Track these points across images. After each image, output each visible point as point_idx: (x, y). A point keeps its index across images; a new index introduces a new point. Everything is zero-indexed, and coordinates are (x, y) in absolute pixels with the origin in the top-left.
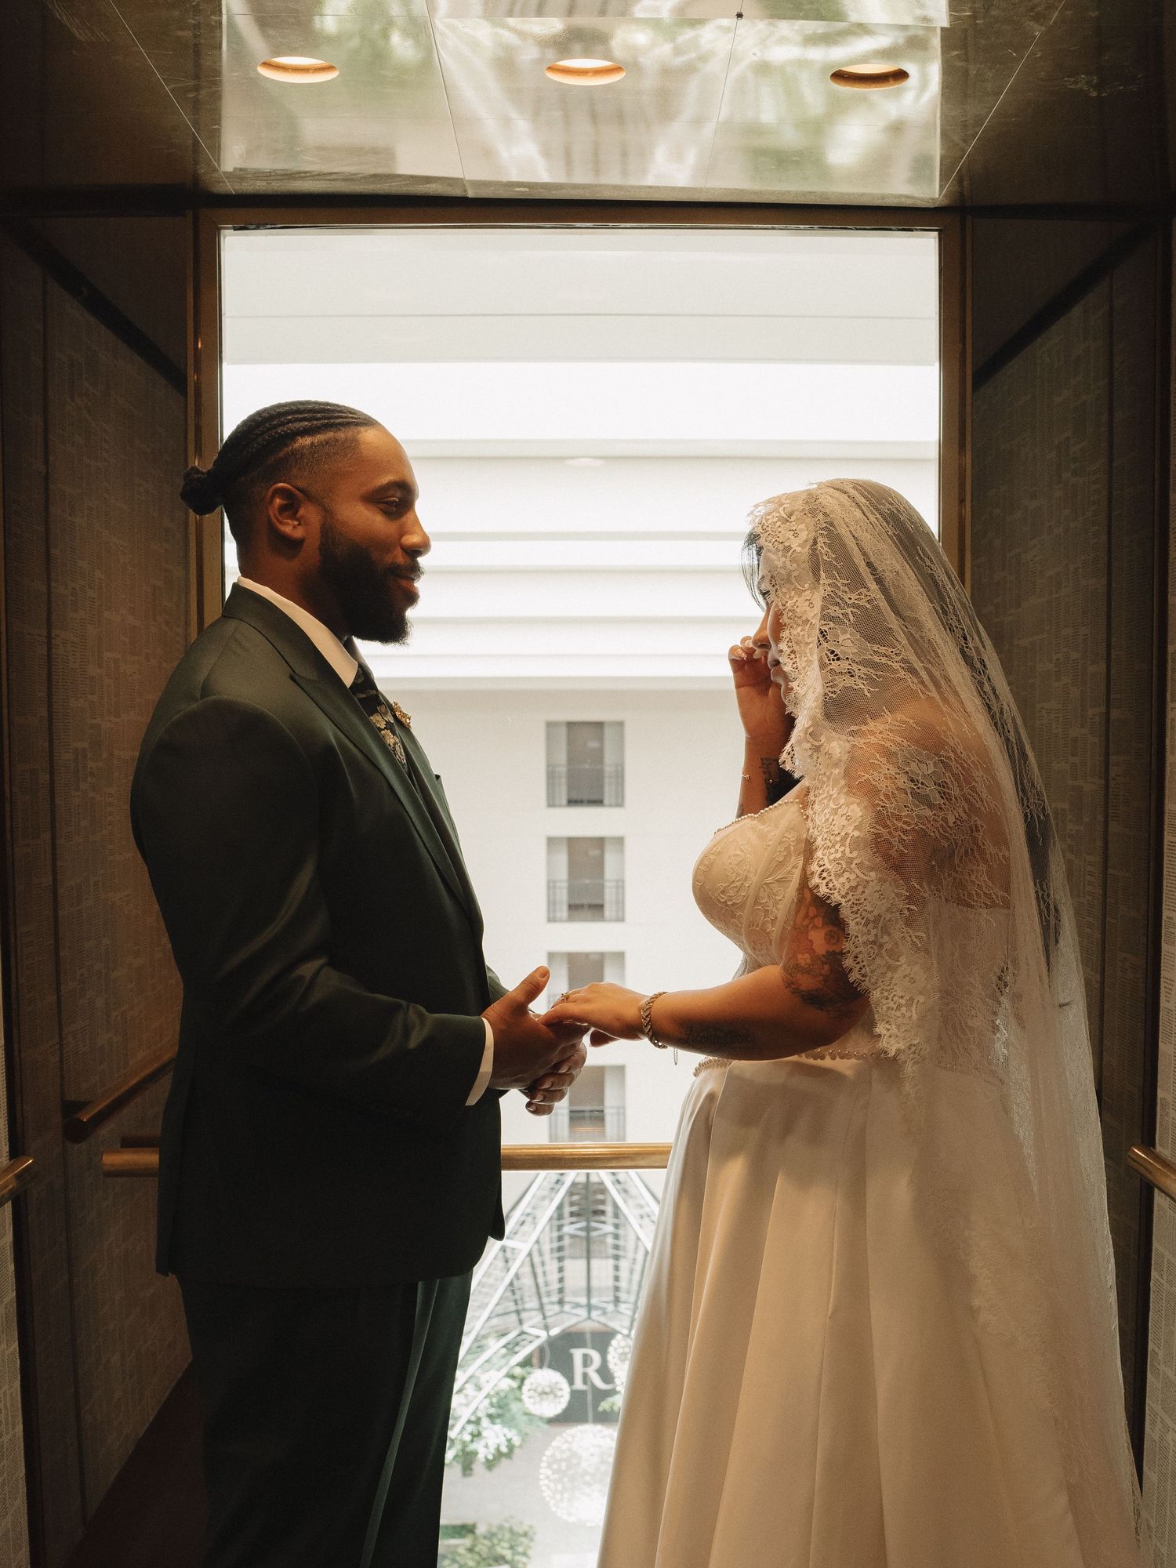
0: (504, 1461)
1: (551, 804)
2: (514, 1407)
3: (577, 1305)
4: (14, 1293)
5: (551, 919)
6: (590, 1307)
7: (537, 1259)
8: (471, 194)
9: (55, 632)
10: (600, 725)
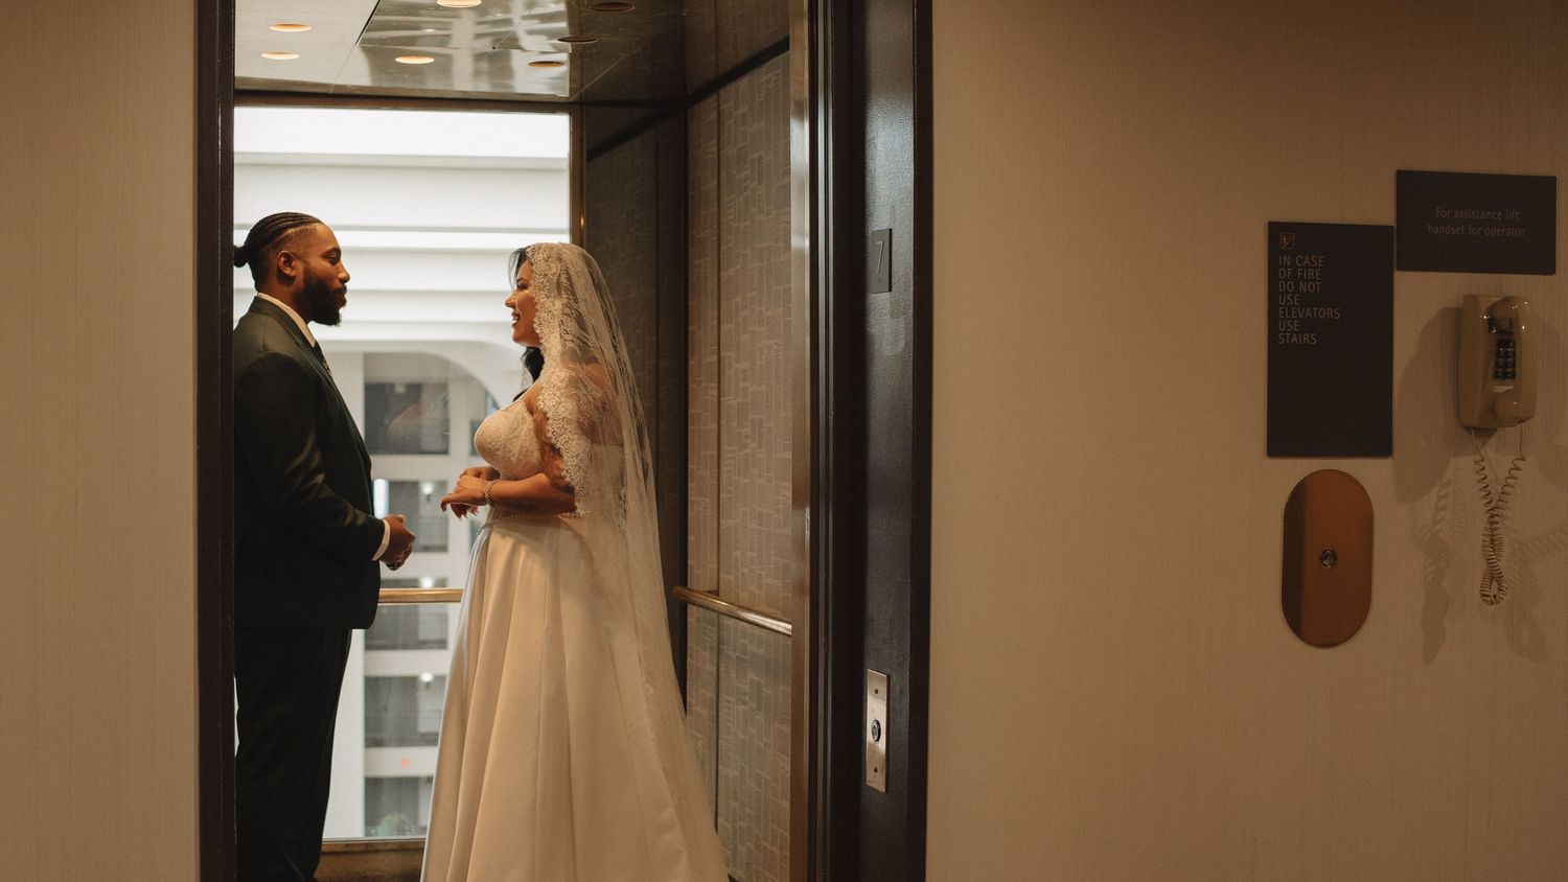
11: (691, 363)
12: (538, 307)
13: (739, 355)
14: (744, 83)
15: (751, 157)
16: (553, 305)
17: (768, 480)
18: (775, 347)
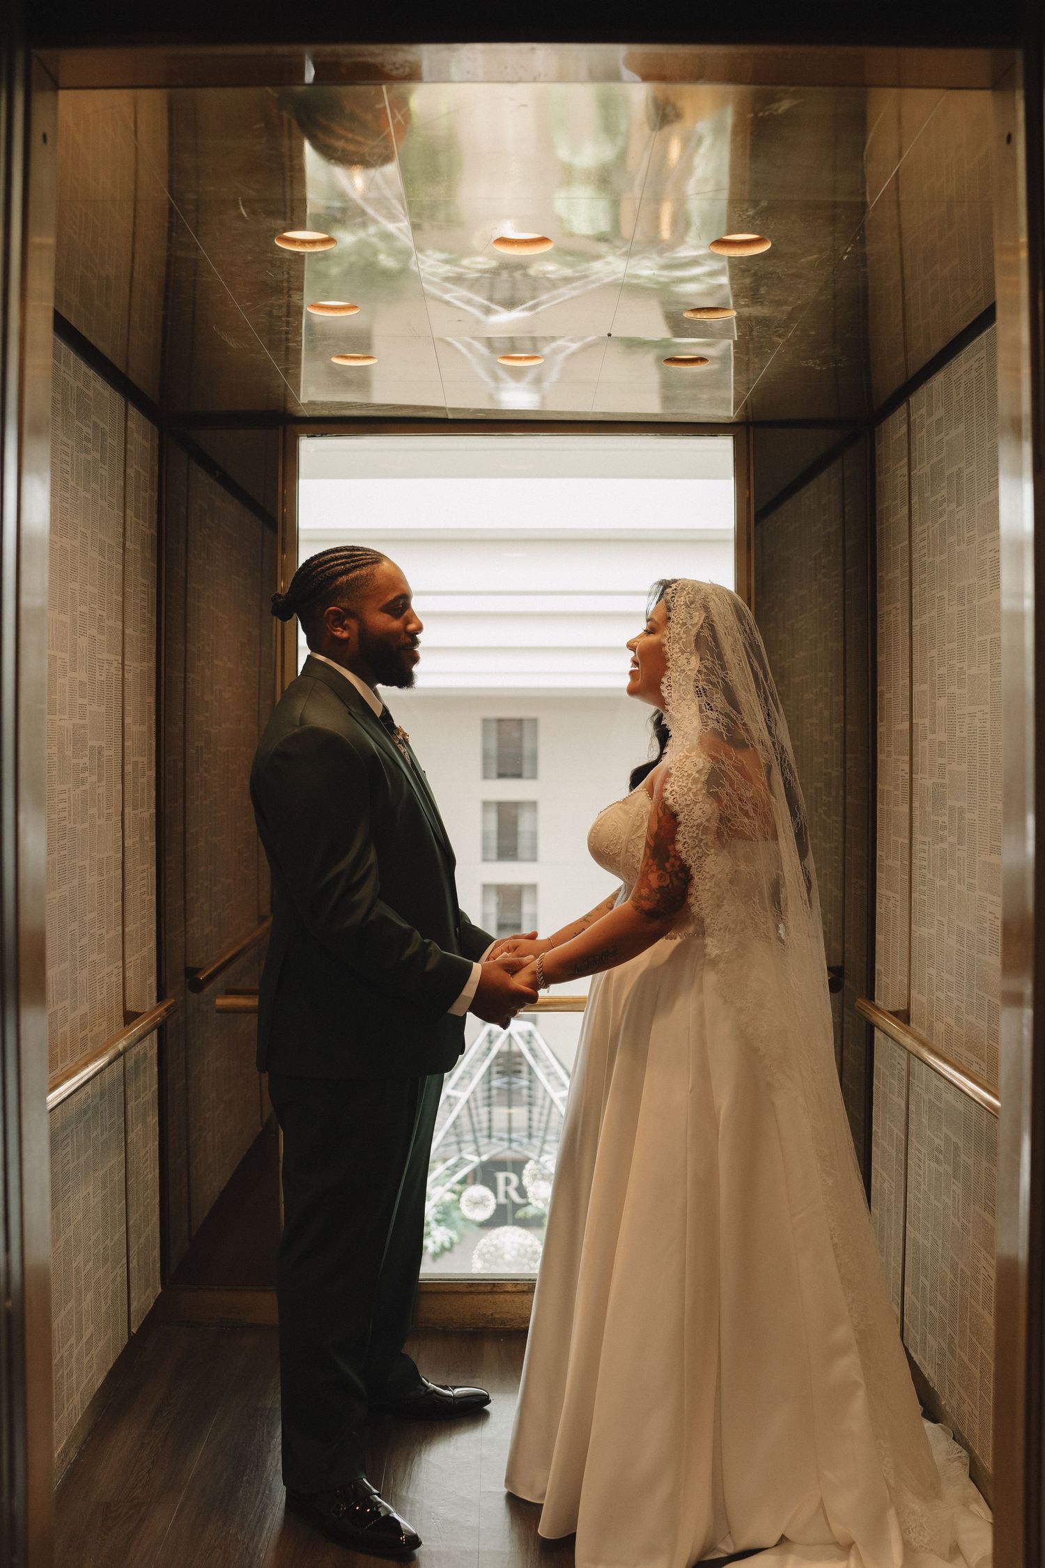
0: (447, 1254)
1: (486, 776)
2: (455, 1214)
3: (501, 1139)
4: (157, 1086)
5: (485, 860)
6: (510, 1141)
7: (472, 1105)
8: (450, 416)
9: (188, 674)
10: (520, 721)
11: (880, 730)
12: (669, 664)
13: (934, 723)
14: (938, 380)
15: (947, 473)
16: (688, 662)
17: (971, 887)
18: (979, 715)
